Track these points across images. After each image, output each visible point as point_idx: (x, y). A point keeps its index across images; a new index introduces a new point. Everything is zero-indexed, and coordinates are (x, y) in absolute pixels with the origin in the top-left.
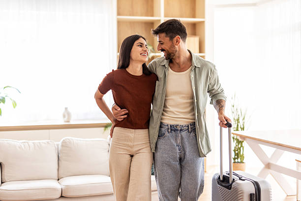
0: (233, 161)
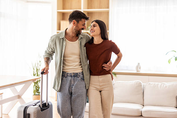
0: (40, 94)
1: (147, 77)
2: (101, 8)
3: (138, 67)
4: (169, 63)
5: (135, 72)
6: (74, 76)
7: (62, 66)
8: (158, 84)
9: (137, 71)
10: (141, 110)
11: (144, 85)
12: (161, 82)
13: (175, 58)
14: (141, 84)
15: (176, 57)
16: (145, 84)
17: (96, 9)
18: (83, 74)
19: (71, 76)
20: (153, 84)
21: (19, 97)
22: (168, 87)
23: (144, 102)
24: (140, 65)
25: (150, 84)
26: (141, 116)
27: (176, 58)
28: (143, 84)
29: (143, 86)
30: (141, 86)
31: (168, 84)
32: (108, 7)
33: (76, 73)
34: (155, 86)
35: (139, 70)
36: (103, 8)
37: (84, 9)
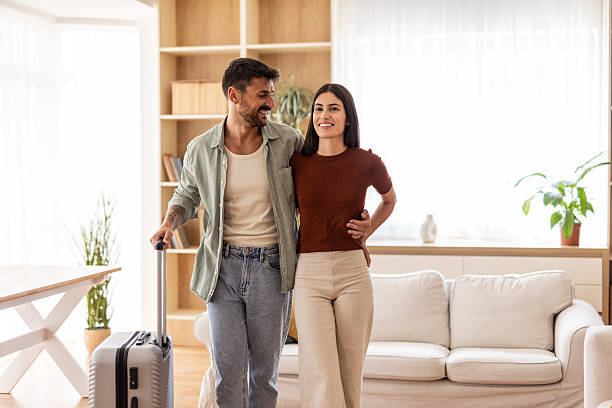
1: (460, 258)
2: (305, 41)
3: (429, 227)
4: (526, 213)
5: (419, 243)
6: (251, 257)
7: (221, 228)
8: (494, 280)
9: (426, 242)
10: (443, 361)
11: (450, 284)
12: (502, 274)
13: (543, 195)
14: (440, 280)
15: (545, 192)
16: (454, 281)
17: (289, 42)
18: (278, 252)
19: (241, 256)
20: (478, 279)
21: (47, 334)
22: (523, 287)
23: (452, 336)
24: (435, 219)
25: (468, 279)
26: (446, 379)
27: (545, 195)
28: (445, 281)
29: (446, 287)
30: (441, 286)
31: (523, 279)
32: (327, 38)
33: (256, 249)
34: (487, 284)
35: (432, 237)
36: (311, 41)
37: (248, 43)
